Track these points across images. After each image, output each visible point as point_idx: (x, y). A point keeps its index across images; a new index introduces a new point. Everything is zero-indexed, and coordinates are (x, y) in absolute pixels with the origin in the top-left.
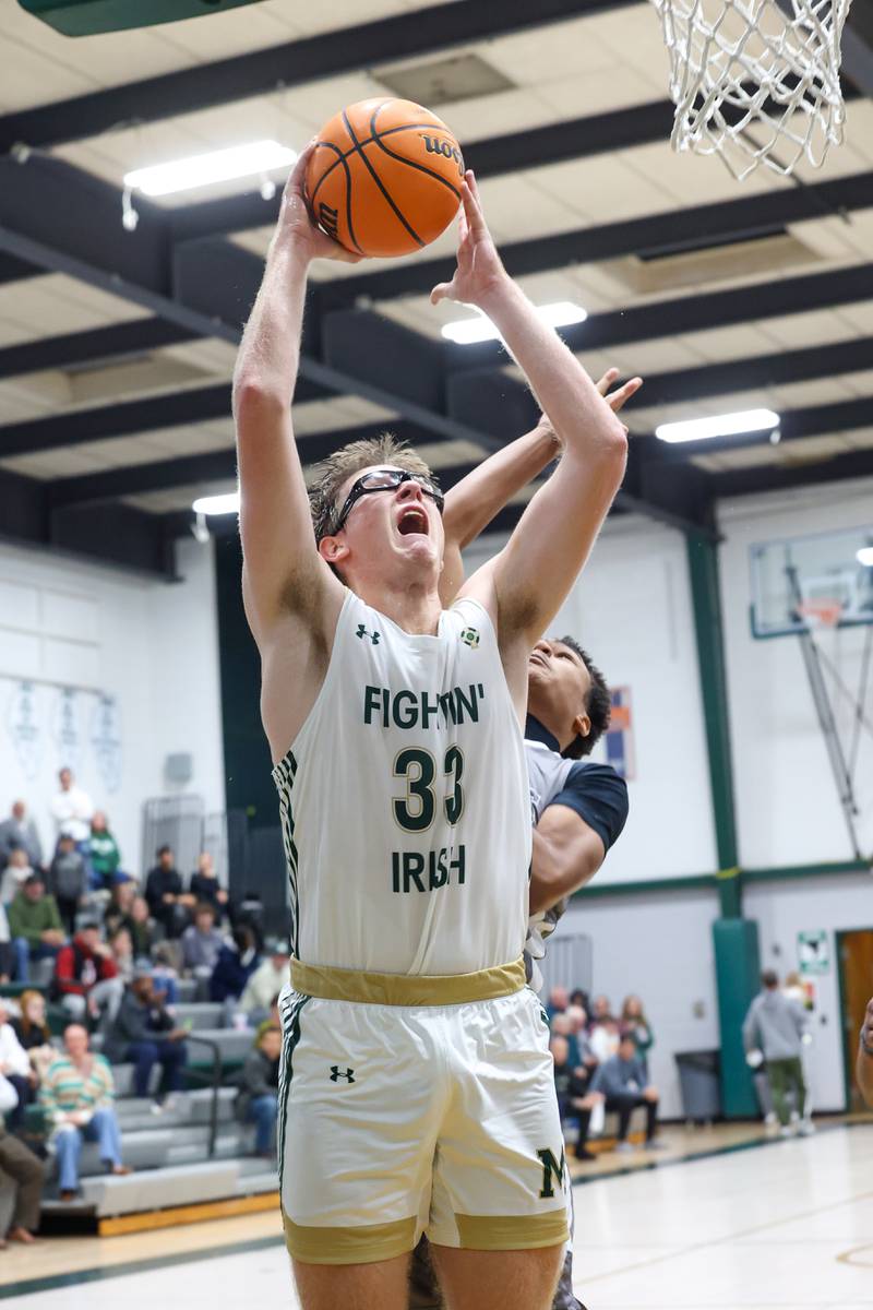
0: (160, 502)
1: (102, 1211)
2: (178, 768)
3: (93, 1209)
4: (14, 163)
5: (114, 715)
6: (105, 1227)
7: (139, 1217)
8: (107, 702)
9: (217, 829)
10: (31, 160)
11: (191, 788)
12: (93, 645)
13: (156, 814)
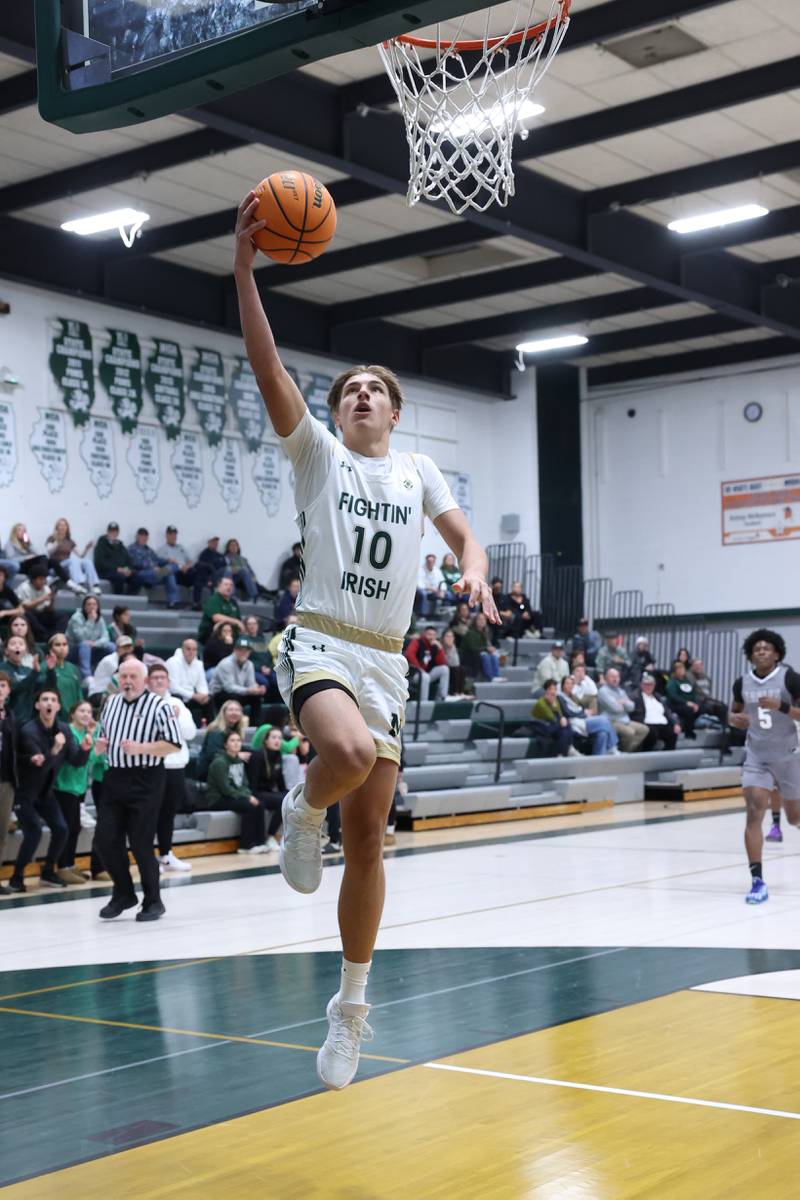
0: (496, 344)
1: (415, 815)
2: (510, 525)
3: (410, 812)
4: (359, 117)
5: (467, 488)
6: (417, 825)
7: (440, 819)
8: (462, 480)
9: (536, 565)
10: (369, 114)
11: (518, 538)
12: (454, 442)
13: (495, 555)
